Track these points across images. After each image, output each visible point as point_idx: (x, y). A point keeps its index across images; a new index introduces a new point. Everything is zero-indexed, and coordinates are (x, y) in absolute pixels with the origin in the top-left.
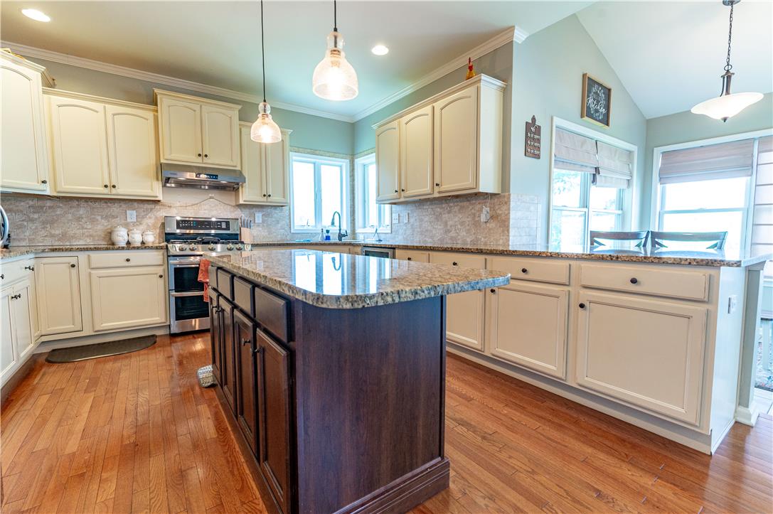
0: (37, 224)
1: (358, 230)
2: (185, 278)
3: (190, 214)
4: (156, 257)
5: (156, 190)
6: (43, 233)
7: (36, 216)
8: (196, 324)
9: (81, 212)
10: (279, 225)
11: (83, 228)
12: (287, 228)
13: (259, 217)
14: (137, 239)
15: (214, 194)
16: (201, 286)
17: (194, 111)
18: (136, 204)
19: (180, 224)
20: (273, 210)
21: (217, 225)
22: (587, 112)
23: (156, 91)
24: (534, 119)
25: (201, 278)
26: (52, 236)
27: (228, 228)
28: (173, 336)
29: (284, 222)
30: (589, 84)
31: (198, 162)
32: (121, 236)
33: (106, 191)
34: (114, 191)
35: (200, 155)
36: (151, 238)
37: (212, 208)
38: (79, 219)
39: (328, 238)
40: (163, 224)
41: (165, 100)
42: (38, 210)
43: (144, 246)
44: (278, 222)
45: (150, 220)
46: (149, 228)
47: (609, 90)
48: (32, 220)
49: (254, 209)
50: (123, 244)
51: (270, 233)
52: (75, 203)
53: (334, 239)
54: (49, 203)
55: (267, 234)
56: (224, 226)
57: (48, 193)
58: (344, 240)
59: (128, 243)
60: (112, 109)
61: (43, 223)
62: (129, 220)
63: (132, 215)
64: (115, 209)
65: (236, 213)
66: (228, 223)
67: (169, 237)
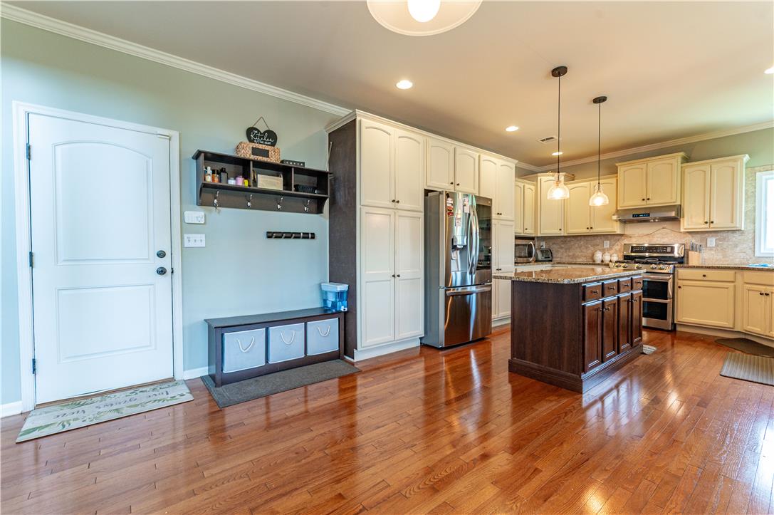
0: (564, 250)
3: (646, 241)
6: (565, 254)
7: (563, 246)
9: (582, 243)
10: (738, 249)
11: (582, 252)
12: (750, 252)
13: (712, 241)
14: (607, 259)
17: (642, 169)
18: (609, 237)
19: (633, 249)
20: (730, 235)
21: (663, 249)
23: (617, 165)
26: (569, 256)
27: (672, 252)
29: (745, 246)
31: (642, 205)
32: (598, 257)
33: (588, 231)
34: (592, 231)
35: (644, 200)
37: (664, 236)
38: (580, 247)
40: (624, 250)
42: (564, 242)
44: (736, 246)
46: (615, 251)
48: (562, 248)
49: (707, 235)
50: (599, 262)
51: (725, 256)
52: (579, 238)
54: (568, 239)
55: (721, 257)
56: (669, 250)
57: (562, 235)
59: (602, 261)
61: (566, 249)
62: (605, 247)
63: (607, 244)
64: (598, 241)
65: (687, 238)
66: (673, 248)
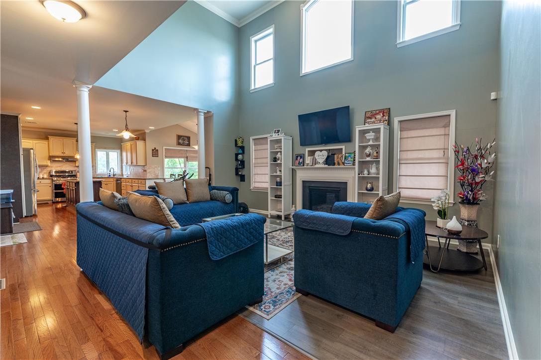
1: (124, 173)
2: (58, 187)
3: (59, 169)
4: (49, 181)
5: (49, 163)
8: (60, 199)
14: (41, 176)
15: (68, 163)
16: (63, 189)
17: (61, 141)
18: (41, 167)
19: (56, 172)
21: (68, 172)
22: (179, 144)
23: (49, 136)
24: (155, 148)
25: (63, 187)
27: (72, 173)
28: (53, 203)
30: (179, 137)
31: (62, 155)
35: (62, 153)
36: (45, 176)
37: (67, 167)
39: (110, 176)
40: (50, 172)
41: (51, 138)
43: (43, 178)
45: (45, 171)
46: (45, 173)
47: (190, 137)
53: (112, 176)
58: (115, 177)
60: (35, 142)
65: (75, 168)
66: (72, 172)
67: (52, 176)
